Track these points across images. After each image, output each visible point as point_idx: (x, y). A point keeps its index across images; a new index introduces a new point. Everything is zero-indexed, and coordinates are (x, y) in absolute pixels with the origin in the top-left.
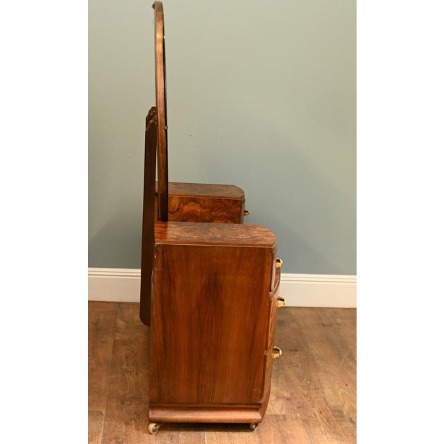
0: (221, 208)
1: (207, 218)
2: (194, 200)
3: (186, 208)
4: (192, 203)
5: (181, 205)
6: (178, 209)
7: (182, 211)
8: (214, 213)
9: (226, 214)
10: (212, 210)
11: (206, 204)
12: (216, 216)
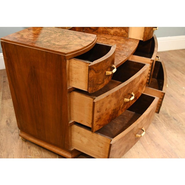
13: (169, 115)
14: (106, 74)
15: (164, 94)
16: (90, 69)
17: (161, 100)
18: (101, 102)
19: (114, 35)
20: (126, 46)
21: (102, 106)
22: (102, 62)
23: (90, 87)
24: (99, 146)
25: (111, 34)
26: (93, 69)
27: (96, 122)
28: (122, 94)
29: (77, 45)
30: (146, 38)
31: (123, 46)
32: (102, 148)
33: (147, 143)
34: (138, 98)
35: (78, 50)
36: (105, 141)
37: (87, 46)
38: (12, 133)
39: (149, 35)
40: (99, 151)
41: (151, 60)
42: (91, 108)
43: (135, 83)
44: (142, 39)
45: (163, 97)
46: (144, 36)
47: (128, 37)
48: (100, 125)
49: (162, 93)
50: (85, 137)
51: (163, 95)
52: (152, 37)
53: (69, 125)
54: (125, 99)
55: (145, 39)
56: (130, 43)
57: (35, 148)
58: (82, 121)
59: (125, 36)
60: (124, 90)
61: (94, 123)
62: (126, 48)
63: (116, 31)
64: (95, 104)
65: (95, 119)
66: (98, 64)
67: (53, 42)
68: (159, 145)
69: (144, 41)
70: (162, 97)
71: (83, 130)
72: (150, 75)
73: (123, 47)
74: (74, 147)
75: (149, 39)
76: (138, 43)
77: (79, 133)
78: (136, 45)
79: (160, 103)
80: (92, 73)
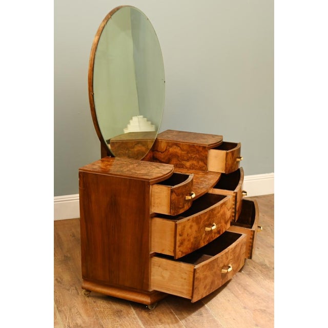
0: (194, 152)
1: (185, 158)
2: (177, 144)
3: (171, 150)
4: (175, 147)
5: (168, 147)
6: (166, 150)
7: (169, 151)
8: (189, 155)
9: (198, 156)
10: (188, 153)
11: (185, 148)
12: (192, 158)
13: (268, 266)
14: (186, 199)
15: (254, 231)
16: (172, 191)
17: (251, 240)
18: (183, 225)
19: (190, 169)
20: (205, 180)
21: (184, 229)
22: (182, 186)
23: (172, 209)
24: (182, 278)
25: (187, 168)
26: (175, 192)
27: (179, 246)
28: (202, 221)
29: (158, 173)
30: (229, 170)
31: (202, 179)
32: (185, 279)
33: (240, 292)
34: (221, 233)
35: (160, 177)
36: (189, 269)
37: (167, 174)
38: (68, 290)
39: (232, 167)
40: (182, 285)
41: (234, 193)
42: (173, 232)
43: (215, 212)
44: (224, 172)
45: (253, 235)
46: (226, 168)
47: (207, 170)
48: (182, 252)
49: (252, 231)
50: (166, 270)
51: (252, 233)
52: (236, 170)
53: (150, 256)
54: (206, 228)
55: (227, 171)
56: (209, 176)
57: (101, 302)
58: (163, 250)
59: (204, 168)
60: (204, 216)
61: (177, 247)
62: (205, 181)
63: (193, 164)
64: (178, 225)
65: (178, 244)
66: (179, 187)
67: (133, 171)
68: (253, 293)
69: (227, 173)
70: (252, 237)
71: (164, 261)
72: (235, 210)
73: (202, 181)
74: (153, 288)
75: (233, 171)
76: (219, 176)
77: (159, 266)
78: (217, 178)
79: (251, 245)
80: (174, 196)
